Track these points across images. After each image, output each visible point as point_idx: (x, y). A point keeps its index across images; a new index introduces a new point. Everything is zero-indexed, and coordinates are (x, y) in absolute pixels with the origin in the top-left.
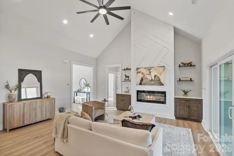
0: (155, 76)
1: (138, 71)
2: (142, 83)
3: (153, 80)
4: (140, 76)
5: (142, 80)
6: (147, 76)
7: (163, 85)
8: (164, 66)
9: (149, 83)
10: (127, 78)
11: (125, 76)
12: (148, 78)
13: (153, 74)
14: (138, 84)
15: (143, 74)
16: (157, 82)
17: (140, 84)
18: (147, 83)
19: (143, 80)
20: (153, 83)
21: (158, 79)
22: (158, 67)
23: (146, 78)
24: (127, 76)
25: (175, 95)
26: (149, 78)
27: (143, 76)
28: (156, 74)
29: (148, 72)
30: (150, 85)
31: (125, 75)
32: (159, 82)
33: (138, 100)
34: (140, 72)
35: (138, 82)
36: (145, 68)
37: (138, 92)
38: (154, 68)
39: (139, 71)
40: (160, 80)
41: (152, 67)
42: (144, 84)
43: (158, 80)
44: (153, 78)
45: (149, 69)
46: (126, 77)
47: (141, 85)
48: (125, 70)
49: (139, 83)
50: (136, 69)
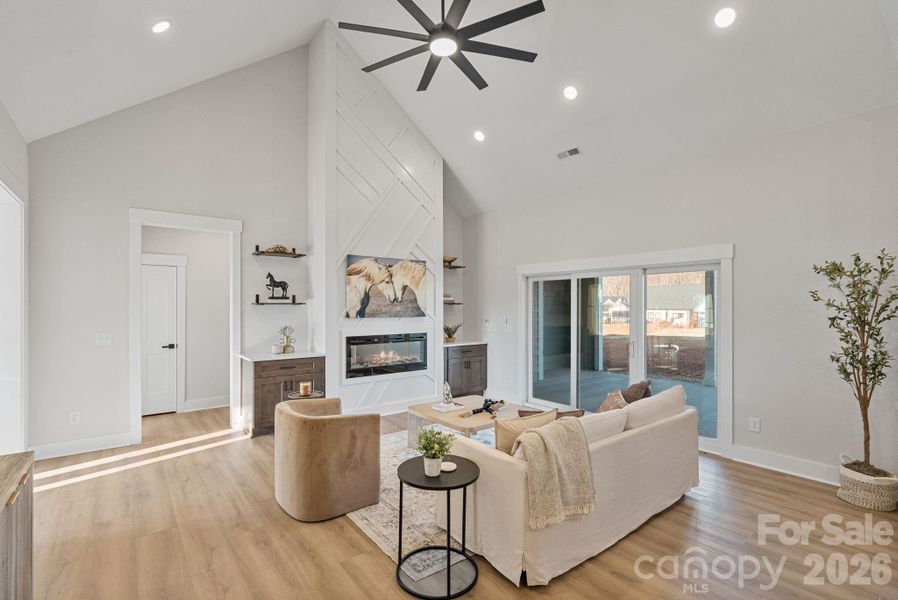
0: (405, 288)
1: (352, 266)
2: (367, 310)
3: (400, 299)
4: (360, 284)
5: (366, 300)
6: (381, 287)
7: (423, 315)
8: (424, 262)
9: (388, 309)
12: (385, 293)
13: (399, 281)
14: (353, 313)
15: (368, 277)
16: (410, 305)
17: (361, 314)
18: (384, 310)
19: (371, 300)
20: (399, 308)
21: (411, 297)
22: (412, 261)
23: (380, 294)
26: (389, 292)
27: (370, 285)
28: (407, 282)
29: (384, 275)
30: (391, 316)
31: (270, 275)
32: (415, 305)
33: (351, 373)
34: (359, 272)
35: (354, 308)
36: (376, 260)
37: (353, 342)
38: (401, 262)
39: (354, 266)
41: (397, 260)
42: (373, 315)
43: (411, 301)
44: (399, 294)
45: (389, 264)
46: (274, 284)
47: (363, 316)
49: (358, 309)
50: (344, 257)
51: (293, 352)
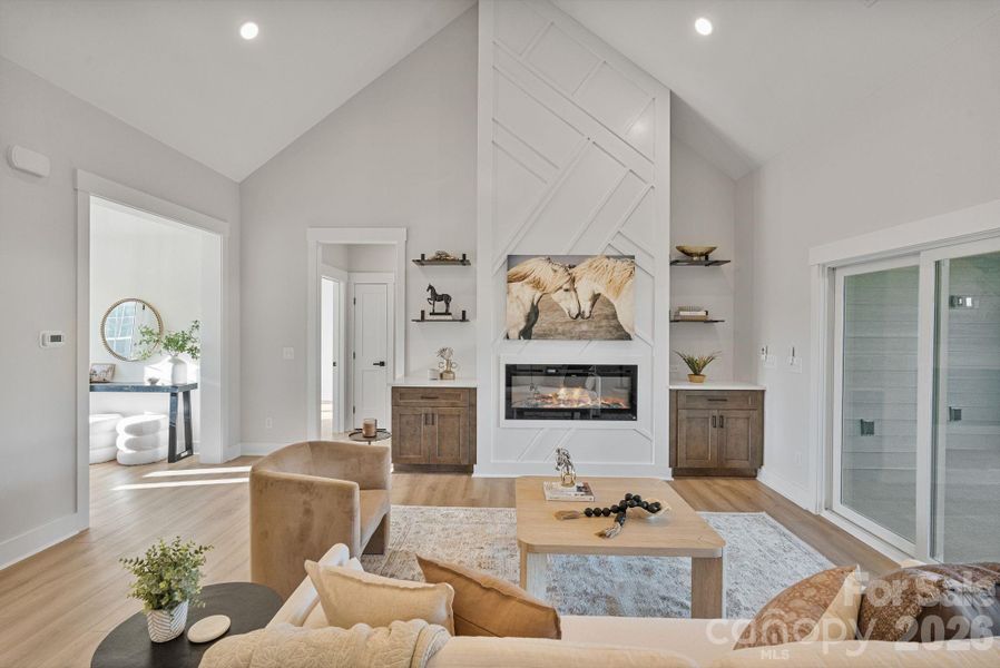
0: (596, 298)
1: (513, 270)
2: (534, 330)
3: (587, 314)
4: (525, 294)
5: (533, 315)
6: (555, 297)
7: (628, 337)
8: (633, 257)
9: (567, 327)
10: (440, 307)
11: (429, 295)
12: (563, 305)
13: (585, 289)
14: (514, 333)
15: (537, 284)
16: (604, 323)
17: (526, 334)
18: (560, 329)
19: (542, 316)
20: (584, 327)
21: (607, 311)
22: (608, 257)
23: (555, 307)
24: (439, 292)
25: (672, 380)
26: (568, 304)
27: (538, 294)
28: (600, 289)
29: (562, 280)
30: (572, 338)
31: (431, 287)
32: (613, 323)
33: (514, 412)
34: (523, 278)
35: (515, 326)
36: (549, 259)
37: (512, 372)
38: (590, 260)
39: (518, 269)
40: (614, 316)
41: (583, 258)
42: (544, 336)
43: (607, 317)
44: (586, 307)
45: (569, 265)
46: (436, 297)
47: (530, 338)
48: (422, 261)
49: (522, 327)
50: (505, 257)
51: (454, 378)
